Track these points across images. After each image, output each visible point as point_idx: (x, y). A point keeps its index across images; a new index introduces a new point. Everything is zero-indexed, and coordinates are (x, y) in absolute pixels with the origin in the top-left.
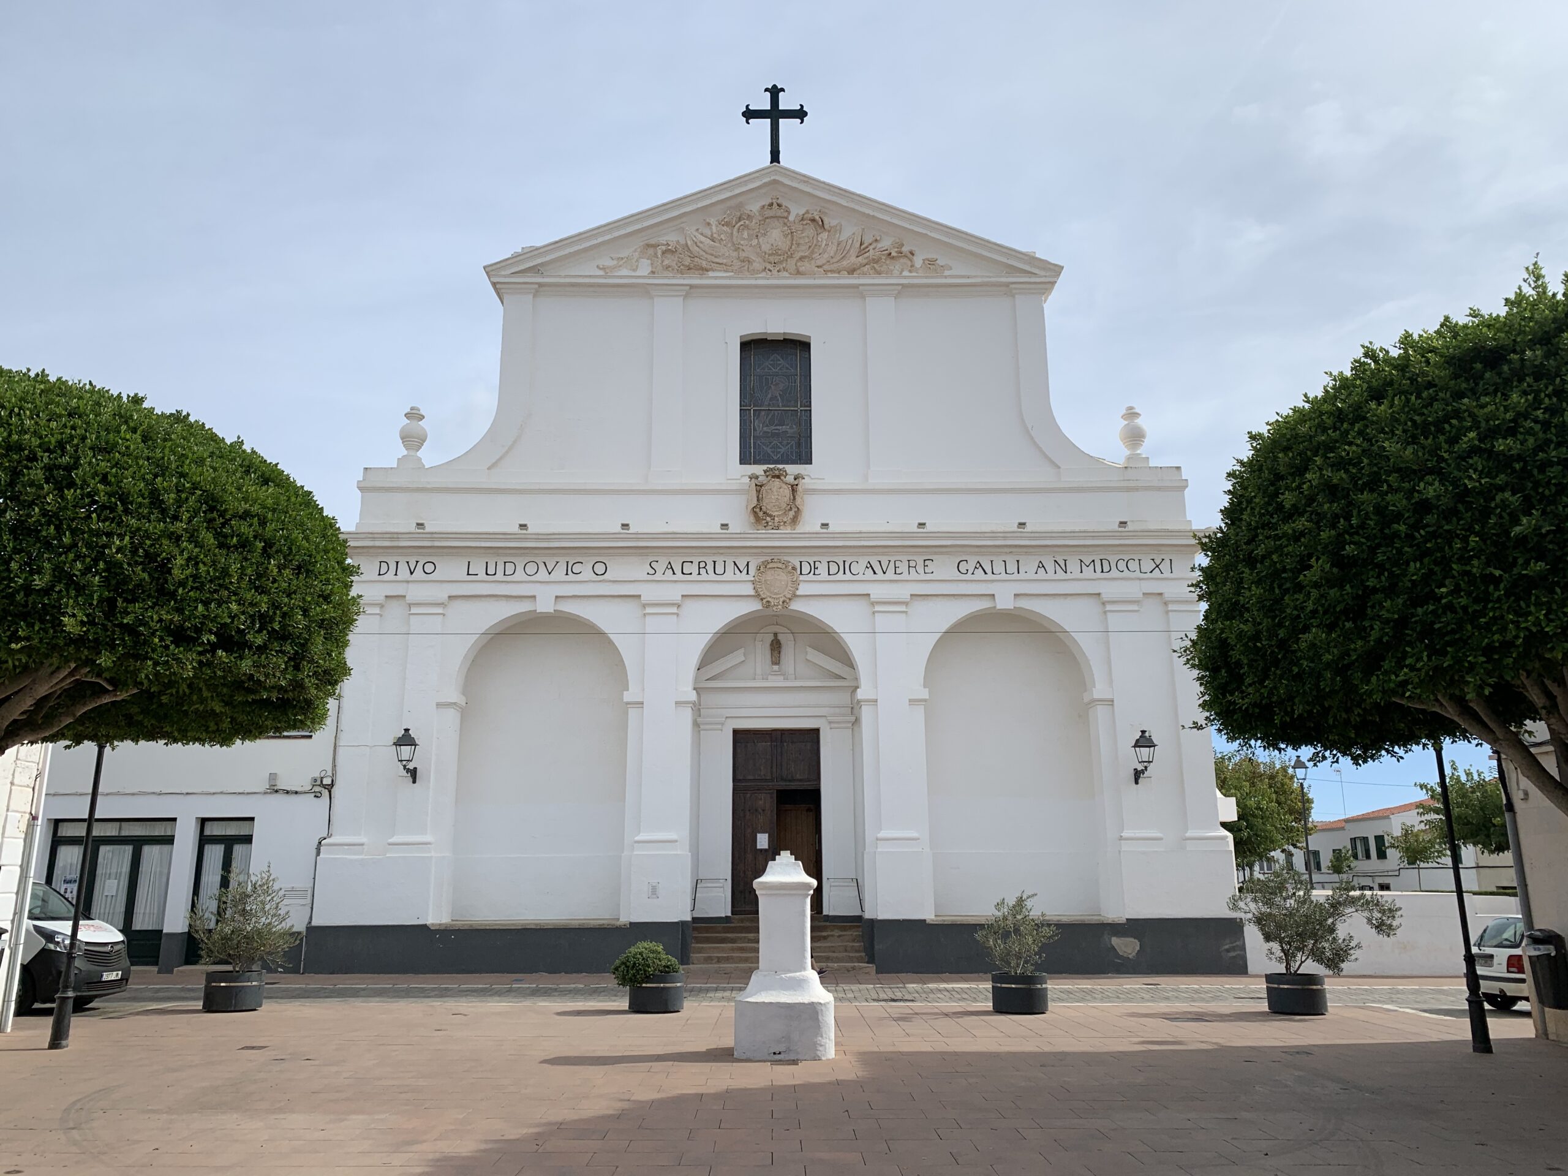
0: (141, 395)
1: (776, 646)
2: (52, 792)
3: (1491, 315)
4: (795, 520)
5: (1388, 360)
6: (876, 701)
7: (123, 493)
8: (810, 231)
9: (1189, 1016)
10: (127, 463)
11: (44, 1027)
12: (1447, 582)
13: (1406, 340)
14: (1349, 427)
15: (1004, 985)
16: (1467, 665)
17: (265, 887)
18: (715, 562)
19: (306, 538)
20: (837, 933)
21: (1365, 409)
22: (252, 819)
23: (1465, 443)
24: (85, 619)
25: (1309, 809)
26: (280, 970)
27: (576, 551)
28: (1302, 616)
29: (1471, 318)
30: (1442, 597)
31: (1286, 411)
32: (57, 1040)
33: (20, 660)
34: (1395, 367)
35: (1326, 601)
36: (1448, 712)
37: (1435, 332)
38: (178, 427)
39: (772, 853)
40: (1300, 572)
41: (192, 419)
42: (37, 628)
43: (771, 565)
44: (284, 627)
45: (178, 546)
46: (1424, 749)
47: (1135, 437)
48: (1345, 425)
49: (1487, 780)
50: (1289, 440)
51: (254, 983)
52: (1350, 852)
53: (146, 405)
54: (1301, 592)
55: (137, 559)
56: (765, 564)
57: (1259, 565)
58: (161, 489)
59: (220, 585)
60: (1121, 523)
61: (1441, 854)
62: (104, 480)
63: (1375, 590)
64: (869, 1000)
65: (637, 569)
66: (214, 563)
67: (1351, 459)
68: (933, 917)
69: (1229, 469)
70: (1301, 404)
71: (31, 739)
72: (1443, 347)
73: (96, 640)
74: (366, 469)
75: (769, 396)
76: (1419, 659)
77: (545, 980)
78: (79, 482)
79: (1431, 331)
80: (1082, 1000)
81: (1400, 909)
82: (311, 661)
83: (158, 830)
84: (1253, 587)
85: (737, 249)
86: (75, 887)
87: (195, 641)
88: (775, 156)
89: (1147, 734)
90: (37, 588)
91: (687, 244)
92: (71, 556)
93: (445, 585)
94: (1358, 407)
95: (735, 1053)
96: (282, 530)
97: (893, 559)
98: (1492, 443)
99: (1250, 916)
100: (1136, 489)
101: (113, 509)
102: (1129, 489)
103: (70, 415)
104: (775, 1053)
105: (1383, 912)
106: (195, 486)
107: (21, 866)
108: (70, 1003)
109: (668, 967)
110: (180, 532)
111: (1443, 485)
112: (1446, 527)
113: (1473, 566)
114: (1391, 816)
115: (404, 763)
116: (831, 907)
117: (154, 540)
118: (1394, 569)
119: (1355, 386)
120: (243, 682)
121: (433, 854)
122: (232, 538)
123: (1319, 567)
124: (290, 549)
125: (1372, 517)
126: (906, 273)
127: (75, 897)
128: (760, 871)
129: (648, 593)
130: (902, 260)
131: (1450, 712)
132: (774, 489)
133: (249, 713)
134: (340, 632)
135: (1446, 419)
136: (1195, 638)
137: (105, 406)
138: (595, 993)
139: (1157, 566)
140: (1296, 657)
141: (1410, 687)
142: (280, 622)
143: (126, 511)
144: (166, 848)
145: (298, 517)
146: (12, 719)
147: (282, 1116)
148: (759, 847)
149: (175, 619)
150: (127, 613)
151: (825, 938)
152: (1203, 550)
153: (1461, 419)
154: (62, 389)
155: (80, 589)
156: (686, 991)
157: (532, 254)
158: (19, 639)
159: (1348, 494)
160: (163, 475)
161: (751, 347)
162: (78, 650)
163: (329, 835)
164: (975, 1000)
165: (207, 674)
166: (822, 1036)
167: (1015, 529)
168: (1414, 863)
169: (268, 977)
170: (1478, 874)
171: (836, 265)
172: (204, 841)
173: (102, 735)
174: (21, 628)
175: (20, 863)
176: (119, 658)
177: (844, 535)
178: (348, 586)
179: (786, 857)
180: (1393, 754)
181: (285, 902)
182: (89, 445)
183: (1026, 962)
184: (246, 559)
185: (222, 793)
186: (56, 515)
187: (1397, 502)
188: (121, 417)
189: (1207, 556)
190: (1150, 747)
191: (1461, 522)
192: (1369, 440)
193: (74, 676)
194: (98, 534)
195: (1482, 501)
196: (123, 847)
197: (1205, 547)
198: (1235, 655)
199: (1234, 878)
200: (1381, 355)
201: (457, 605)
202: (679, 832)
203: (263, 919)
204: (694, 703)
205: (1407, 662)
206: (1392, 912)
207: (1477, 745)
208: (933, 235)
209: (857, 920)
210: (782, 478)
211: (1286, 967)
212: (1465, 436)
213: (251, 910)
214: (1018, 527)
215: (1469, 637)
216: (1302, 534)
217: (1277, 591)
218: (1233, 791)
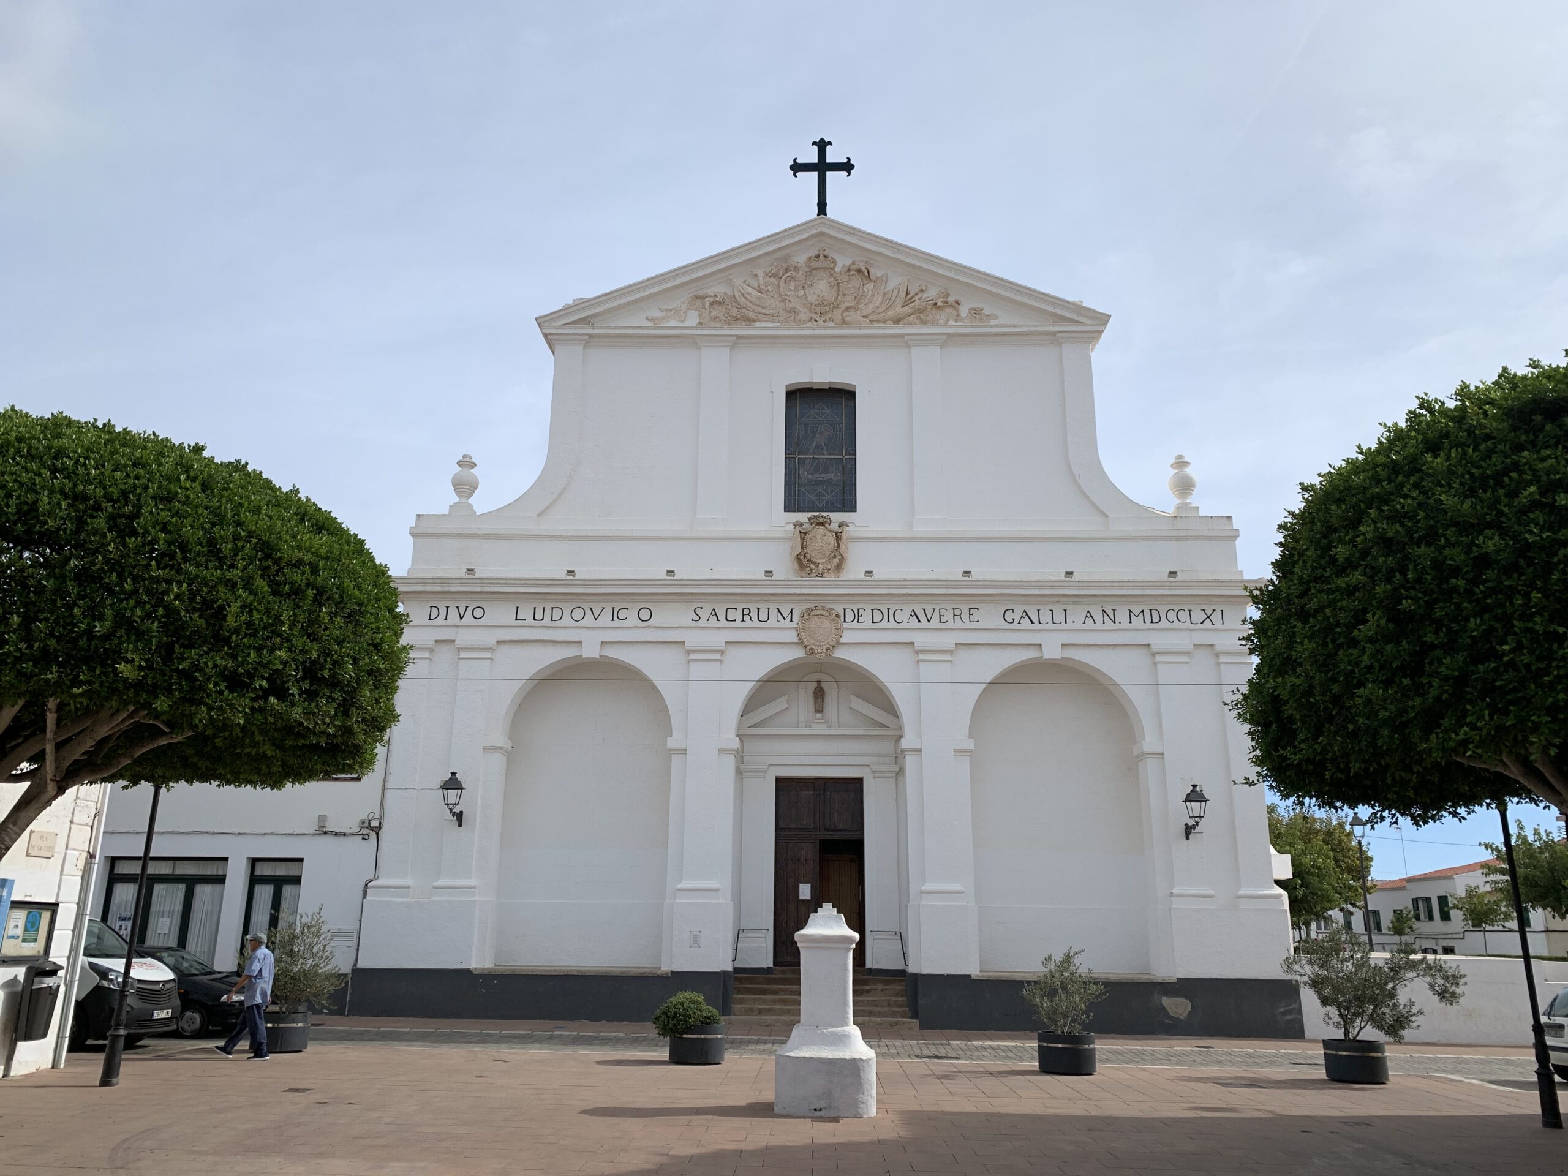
0: (201, 444)
1: (819, 694)
2: (110, 830)
3: (1550, 366)
4: (839, 568)
5: (1445, 412)
6: (920, 751)
7: (183, 541)
8: (857, 281)
9: (1243, 1082)
10: (186, 511)
11: (94, 1065)
12: (1509, 638)
13: (1463, 392)
14: (1405, 479)
15: (1050, 1045)
16: (1530, 724)
17: (313, 929)
18: (758, 609)
19: (359, 588)
20: (880, 986)
21: (1420, 462)
22: (301, 860)
23: (1525, 498)
24: (143, 664)
25: (1368, 867)
26: (325, 1011)
27: (621, 597)
28: (1357, 671)
29: (1530, 369)
30: (1503, 654)
31: (1339, 463)
32: (108, 1078)
33: (81, 703)
34: (1452, 419)
35: (1382, 656)
36: (1512, 772)
37: (1493, 383)
38: (237, 475)
39: (814, 905)
40: (1354, 627)
41: (250, 468)
42: (98, 672)
43: (815, 613)
44: (333, 675)
45: (234, 593)
46: (1488, 809)
47: (1184, 486)
48: (1400, 478)
49: (1555, 840)
50: (1342, 492)
51: (300, 1025)
52: (1412, 913)
53: (206, 454)
54: (1355, 647)
55: (195, 605)
56: (809, 611)
57: (1311, 620)
58: (218, 537)
59: (272, 632)
60: (1171, 573)
61: (1507, 917)
62: (164, 529)
63: (1433, 646)
64: (913, 1057)
65: (681, 615)
66: (268, 611)
67: (1406, 513)
68: (978, 973)
69: (1281, 521)
70: (1354, 455)
71: (91, 779)
72: (1501, 398)
73: (155, 685)
74: (418, 515)
75: (814, 444)
76: (1480, 718)
77: (588, 1028)
78: (141, 531)
79: (1489, 382)
80: (1132, 1061)
81: (1465, 976)
82: (360, 708)
83: (210, 870)
84: (1306, 641)
85: (783, 300)
86: (129, 924)
87: (248, 687)
88: (822, 208)
89: (1198, 789)
90: (99, 634)
91: (734, 296)
92: (132, 602)
93: (493, 630)
94: (1414, 459)
95: (776, 1108)
96: (334, 578)
97: (937, 608)
98: (1553, 498)
99: (1306, 979)
100: (1186, 538)
101: (172, 556)
102: (1178, 539)
103: (134, 465)
104: (815, 1110)
105: (1446, 978)
106: (250, 535)
107: (78, 904)
108: (122, 1040)
109: (709, 1018)
110: (236, 579)
111: (1504, 539)
112: (1507, 583)
113: (1535, 623)
114: (1455, 876)
115: (451, 806)
116: (874, 961)
117: (212, 587)
118: (1452, 625)
119: (1409, 437)
120: (293, 727)
121: (477, 898)
122: (285, 585)
123: (1375, 621)
124: (341, 597)
125: (1429, 570)
126: (951, 323)
127: (129, 934)
128: (802, 924)
129: (693, 639)
130: (948, 310)
131: (1514, 772)
132: (819, 537)
133: (299, 756)
134: (389, 679)
135: (1506, 471)
136: (1247, 692)
137: (168, 456)
138: (636, 1042)
139: (1208, 617)
140: (1351, 714)
141: (1471, 746)
142: (330, 670)
143: (185, 559)
144: (218, 887)
145: (351, 566)
146: (73, 759)
147: (323, 1161)
148: (801, 897)
149: (229, 665)
150: (182, 659)
151: (868, 991)
152: (1255, 602)
153: (1521, 473)
154: (127, 438)
155: (140, 634)
156: (727, 1042)
157: (583, 305)
158: (80, 684)
159: (1404, 548)
160: (221, 524)
161: (797, 396)
162: (137, 694)
163: (376, 878)
164: (1021, 1059)
165: (258, 720)
166: (863, 1094)
167: (1062, 578)
168: (1479, 925)
169: (313, 1018)
170: (1548, 939)
171: (881, 315)
172: (254, 880)
173: (159, 776)
174: (83, 672)
175: (77, 901)
176: (175, 702)
177: (889, 583)
178: (398, 634)
179: (827, 910)
180: (1455, 814)
181: (332, 943)
182: (151, 495)
183: (1073, 1021)
184: (299, 607)
185: (272, 834)
186: (118, 562)
187: (1455, 556)
188: (183, 466)
189: (1258, 608)
190: (1201, 801)
191: (1523, 578)
192: (1425, 493)
193: (132, 718)
194: (157, 580)
195: (1544, 556)
196: (176, 885)
197: (1256, 600)
198: (1289, 710)
199: (1290, 938)
200: (1437, 407)
201: (505, 649)
202: (721, 881)
203: (310, 961)
204: (737, 751)
205: (1468, 720)
206: (1455, 979)
207: (1544, 808)
208: (978, 284)
209: (900, 974)
210: (827, 525)
211: (1345, 1033)
212: (1525, 490)
213: (298, 951)
214: (1066, 577)
215: (1533, 696)
216: (1356, 588)
217: (1330, 645)
218: (1287, 848)
